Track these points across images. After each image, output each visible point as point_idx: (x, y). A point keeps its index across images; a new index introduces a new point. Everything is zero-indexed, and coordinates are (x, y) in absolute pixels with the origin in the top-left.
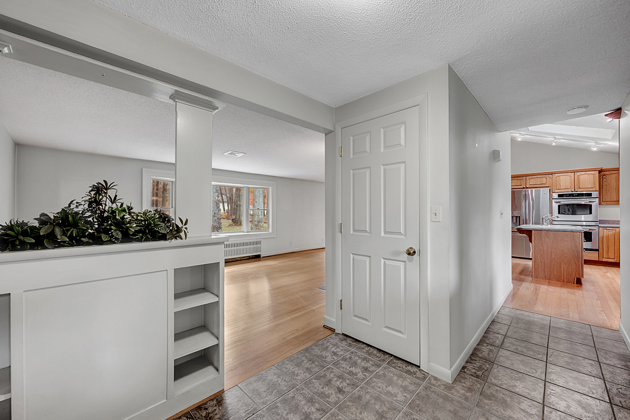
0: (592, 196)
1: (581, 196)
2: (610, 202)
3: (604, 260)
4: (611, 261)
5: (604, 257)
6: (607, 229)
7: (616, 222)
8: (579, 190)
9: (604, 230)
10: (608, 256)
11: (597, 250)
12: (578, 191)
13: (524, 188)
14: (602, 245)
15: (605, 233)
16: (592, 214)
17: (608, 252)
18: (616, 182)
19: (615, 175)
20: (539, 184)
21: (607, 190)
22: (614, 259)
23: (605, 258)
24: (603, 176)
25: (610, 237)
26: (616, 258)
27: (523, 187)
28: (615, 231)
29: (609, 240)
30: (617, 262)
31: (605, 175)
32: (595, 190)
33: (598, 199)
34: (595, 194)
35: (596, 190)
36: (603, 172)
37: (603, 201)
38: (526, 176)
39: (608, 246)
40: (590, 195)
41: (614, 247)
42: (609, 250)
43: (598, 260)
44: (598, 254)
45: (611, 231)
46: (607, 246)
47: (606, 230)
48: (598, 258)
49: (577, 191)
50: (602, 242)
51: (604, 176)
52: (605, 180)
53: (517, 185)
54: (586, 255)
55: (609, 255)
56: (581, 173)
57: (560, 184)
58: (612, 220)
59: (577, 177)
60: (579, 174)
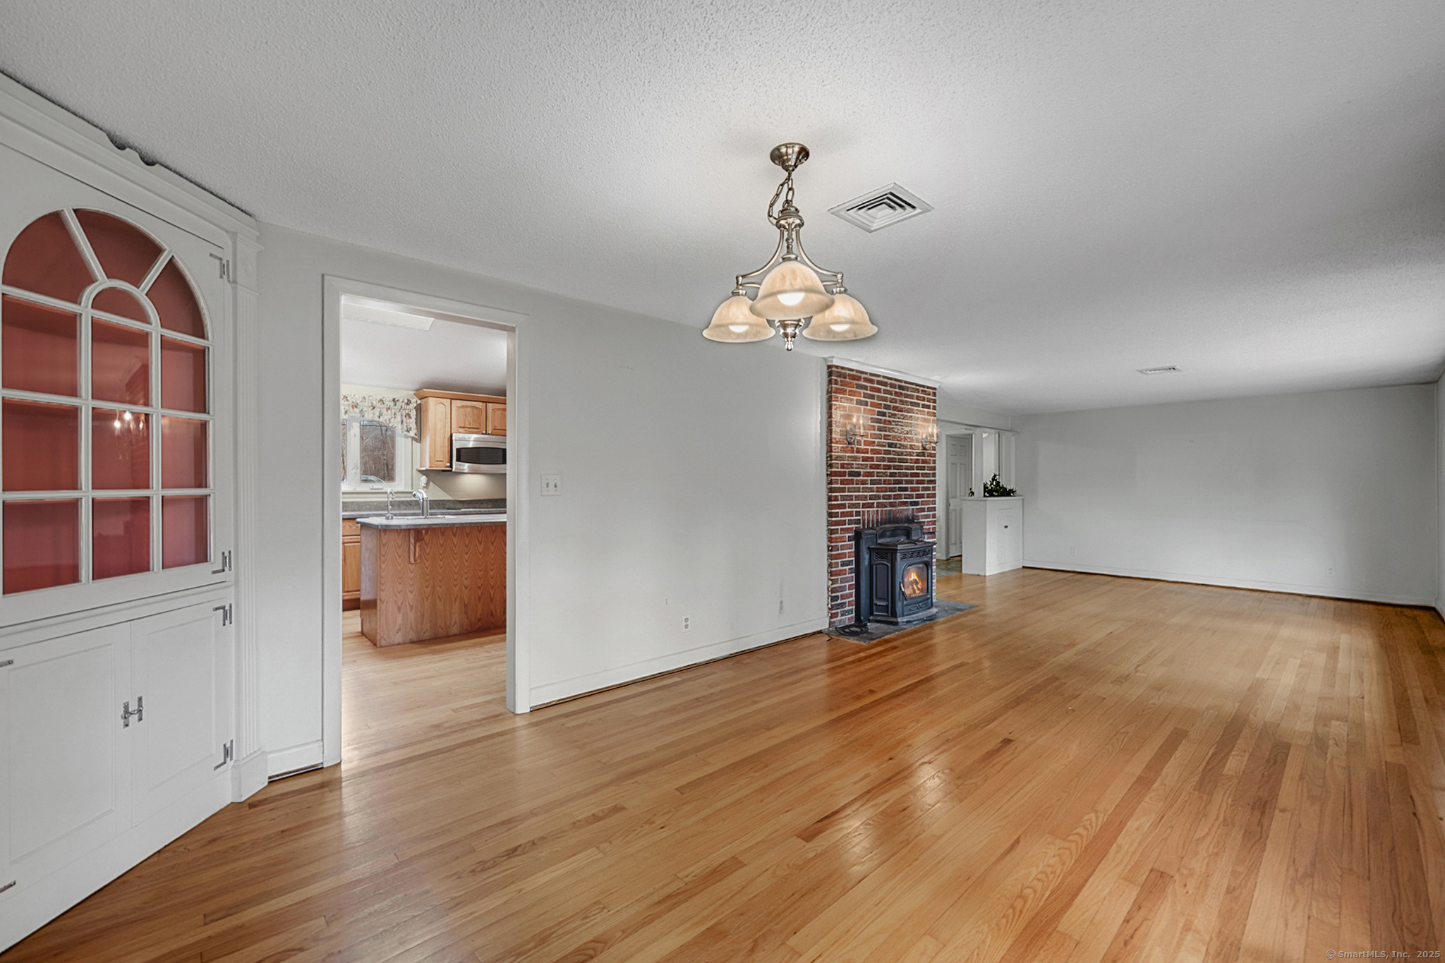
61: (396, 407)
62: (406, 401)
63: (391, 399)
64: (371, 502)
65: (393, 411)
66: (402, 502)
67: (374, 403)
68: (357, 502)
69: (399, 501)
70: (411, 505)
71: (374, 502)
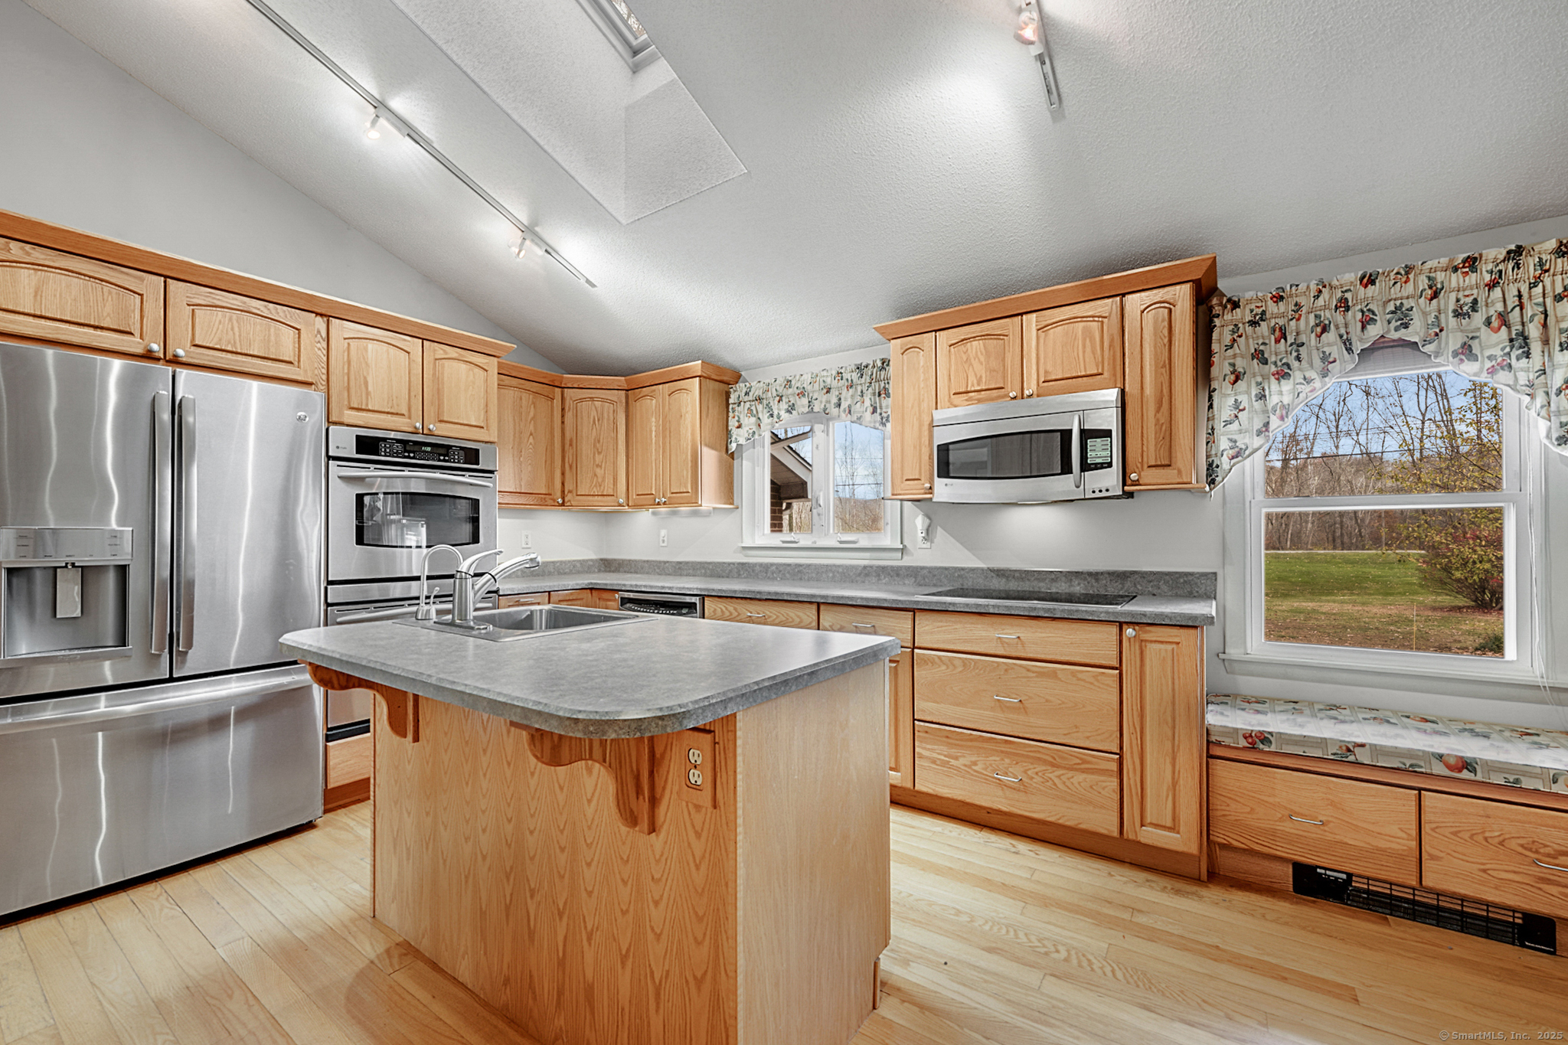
0: (478, 463)
1: (445, 460)
8: (440, 428)
12: (436, 432)
16: (478, 542)
27: (139, 350)
33: (494, 478)
38: (164, 276)
40: (471, 456)
49: (430, 434)
53: (93, 322)
56: (444, 353)
57: (365, 383)
59: (432, 366)
60: (438, 350)
61: (863, 380)
62: (879, 364)
63: (854, 368)
64: (834, 565)
65: (859, 388)
66: (884, 568)
67: (828, 380)
68: (815, 565)
69: (879, 567)
70: (898, 575)
71: (839, 566)
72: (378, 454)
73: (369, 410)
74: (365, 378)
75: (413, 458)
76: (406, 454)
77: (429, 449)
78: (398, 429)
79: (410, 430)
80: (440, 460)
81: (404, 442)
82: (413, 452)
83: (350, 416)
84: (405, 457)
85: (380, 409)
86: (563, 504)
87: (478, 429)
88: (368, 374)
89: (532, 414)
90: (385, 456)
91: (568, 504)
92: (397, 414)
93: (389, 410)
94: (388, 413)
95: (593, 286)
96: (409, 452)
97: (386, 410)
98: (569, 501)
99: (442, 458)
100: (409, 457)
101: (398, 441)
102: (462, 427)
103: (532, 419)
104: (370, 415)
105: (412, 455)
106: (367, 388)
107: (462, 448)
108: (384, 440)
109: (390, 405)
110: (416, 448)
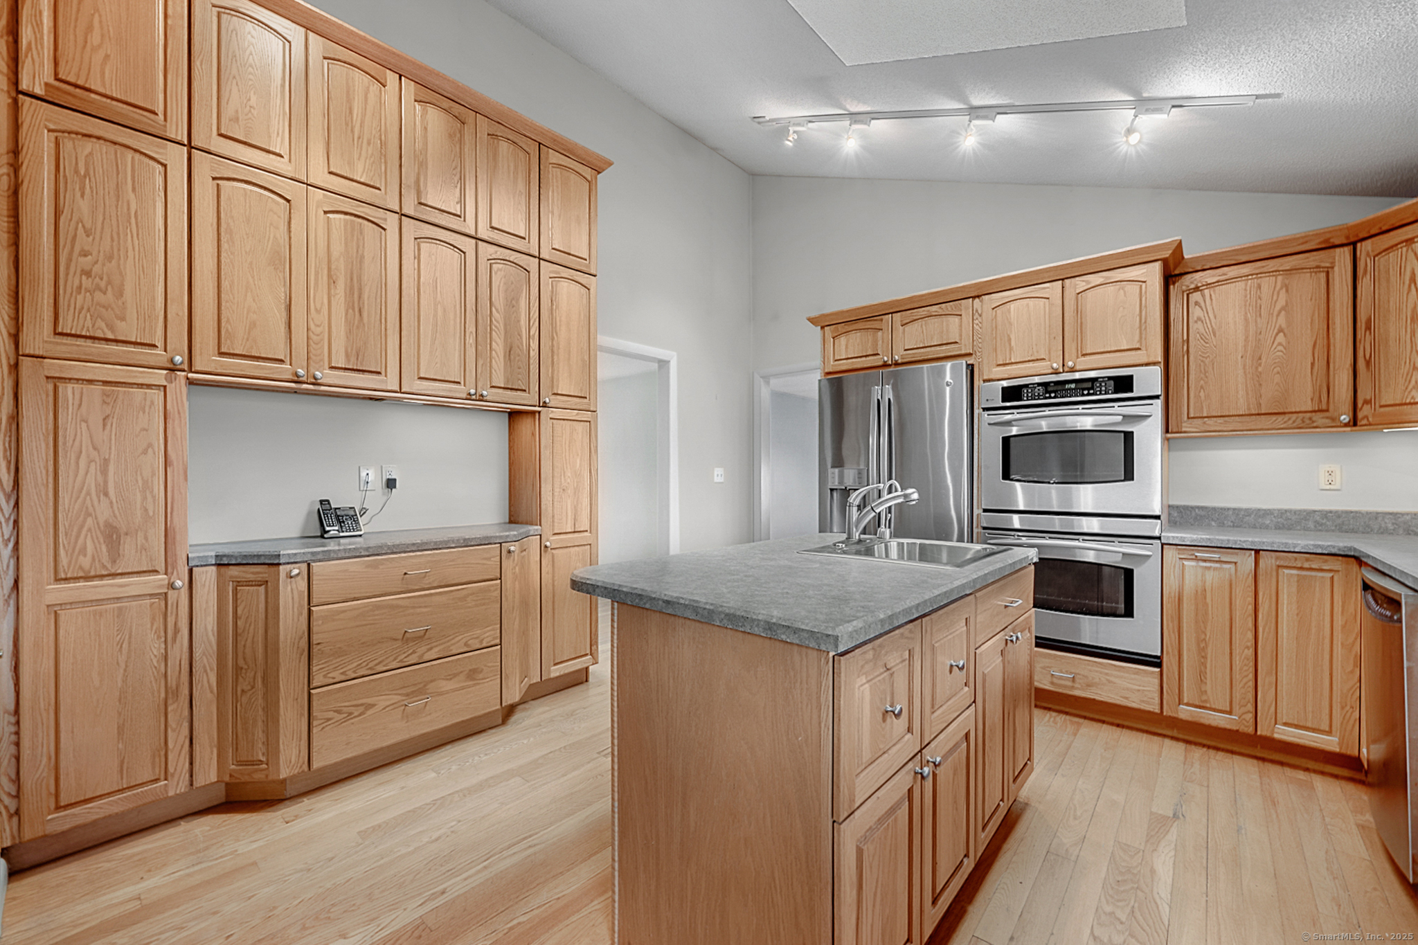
0: (1132, 391)
1: (1089, 394)
2: (1221, 420)
3: (1185, 712)
4: (1214, 723)
5: (1185, 701)
6: (1197, 559)
7: (1251, 519)
8: (1083, 362)
9: (1186, 563)
10: (1204, 698)
11: (1155, 662)
12: (1078, 368)
13: (885, 365)
14: (1175, 637)
15: (1187, 576)
16: (1133, 479)
17: (1201, 672)
18: (1246, 320)
19: (1240, 285)
20: (935, 344)
21: (1207, 361)
22: (1230, 713)
23: (1188, 704)
24: (1188, 295)
25: (1209, 600)
26: (1236, 708)
27: (881, 363)
28: (1232, 566)
29: (1206, 613)
30: (1243, 729)
31: (1197, 289)
32: (1145, 360)
33: (1158, 404)
34: (1149, 380)
35: (1152, 359)
36: (1189, 276)
37: (1188, 418)
38: (892, 313)
39: (1202, 645)
40: (1124, 384)
41: (1231, 653)
42: (1208, 666)
43: (1157, 710)
44: (1157, 681)
45: (1217, 565)
46: (1198, 645)
47: (1193, 563)
48: (1157, 700)
49: (1073, 370)
50: (1176, 623)
51: (1196, 297)
52: (1196, 312)
53: (865, 354)
54: (1109, 682)
55: (1208, 688)
56: (1088, 282)
57: (1010, 340)
58: (1234, 509)
59: (1073, 302)
60: (1080, 284)
72: (1021, 400)
73: (1012, 363)
74: (1009, 336)
75: (1054, 397)
76: (1047, 395)
77: (1073, 386)
78: (1039, 373)
79: (1050, 371)
80: (1083, 395)
81: (1045, 385)
82: (1055, 392)
83: (998, 372)
84: (1046, 398)
85: (1021, 360)
86: (1354, 422)
87: (1133, 353)
88: (1011, 331)
89: (1282, 302)
90: (1028, 400)
91: (1365, 422)
92: (1037, 360)
93: (1029, 358)
94: (1029, 361)
95: (1278, 96)
96: (1050, 392)
97: (1027, 359)
98: (1366, 417)
99: (1086, 392)
100: (1050, 397)
101: (1039, 384)
102: (1108, 355)
103: (1283, 309)
104: (1014, 367)
105: (1053, 395)
106: (1010, 344)
107: (1110, 378)
108: (1026, 386)
109: (1030, 353)
110: (1059, 387)
